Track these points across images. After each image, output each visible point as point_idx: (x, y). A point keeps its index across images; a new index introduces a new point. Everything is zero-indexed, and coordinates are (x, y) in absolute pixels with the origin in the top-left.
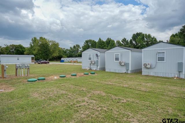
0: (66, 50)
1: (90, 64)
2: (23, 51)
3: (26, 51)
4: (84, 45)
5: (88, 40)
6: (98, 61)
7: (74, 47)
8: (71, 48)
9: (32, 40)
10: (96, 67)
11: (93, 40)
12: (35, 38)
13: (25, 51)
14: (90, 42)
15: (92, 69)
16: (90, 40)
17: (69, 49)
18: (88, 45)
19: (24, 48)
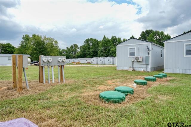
0: (62, 50)
1: (133, 62)
2: (12, 51)
3: (16, 51)
4: (84, 44)
5: (89, 39)
6: (149, 56)
7: (72, 47)
8: (67, 48)
9: (24, 38)
10: (145, 66)
11: (94, 39)
12: (27, 36)
13: (14, 51)
14: (91, 41)
15: (137, 69)
16: (91, 39)
17: (65, 49)
18: (89, 44)
19: (13, 48)
